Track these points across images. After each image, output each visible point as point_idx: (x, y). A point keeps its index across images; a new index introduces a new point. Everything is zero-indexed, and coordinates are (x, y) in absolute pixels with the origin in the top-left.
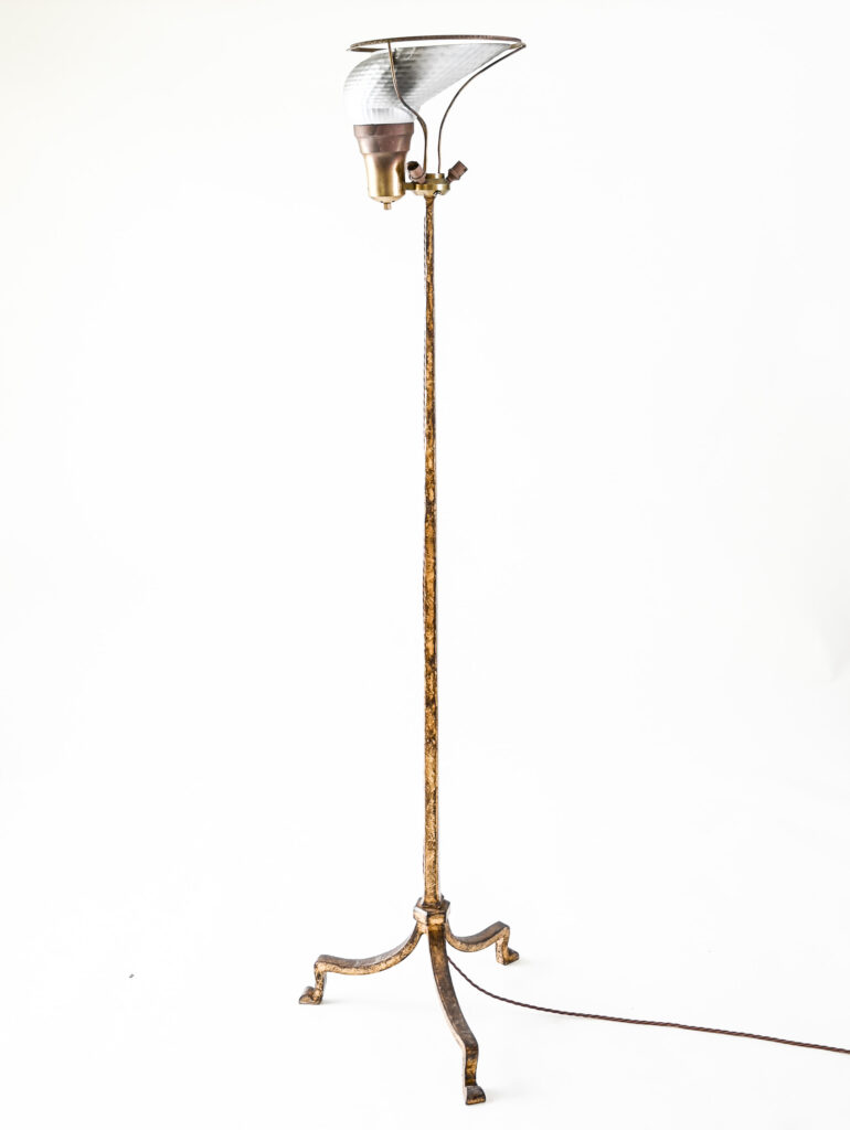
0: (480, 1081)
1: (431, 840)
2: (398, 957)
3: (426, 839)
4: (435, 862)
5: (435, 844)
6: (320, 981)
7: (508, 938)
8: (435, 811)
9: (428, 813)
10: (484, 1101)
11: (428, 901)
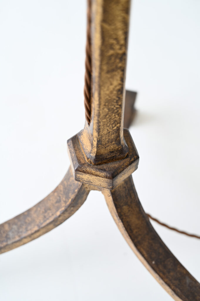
11: (104, 151)
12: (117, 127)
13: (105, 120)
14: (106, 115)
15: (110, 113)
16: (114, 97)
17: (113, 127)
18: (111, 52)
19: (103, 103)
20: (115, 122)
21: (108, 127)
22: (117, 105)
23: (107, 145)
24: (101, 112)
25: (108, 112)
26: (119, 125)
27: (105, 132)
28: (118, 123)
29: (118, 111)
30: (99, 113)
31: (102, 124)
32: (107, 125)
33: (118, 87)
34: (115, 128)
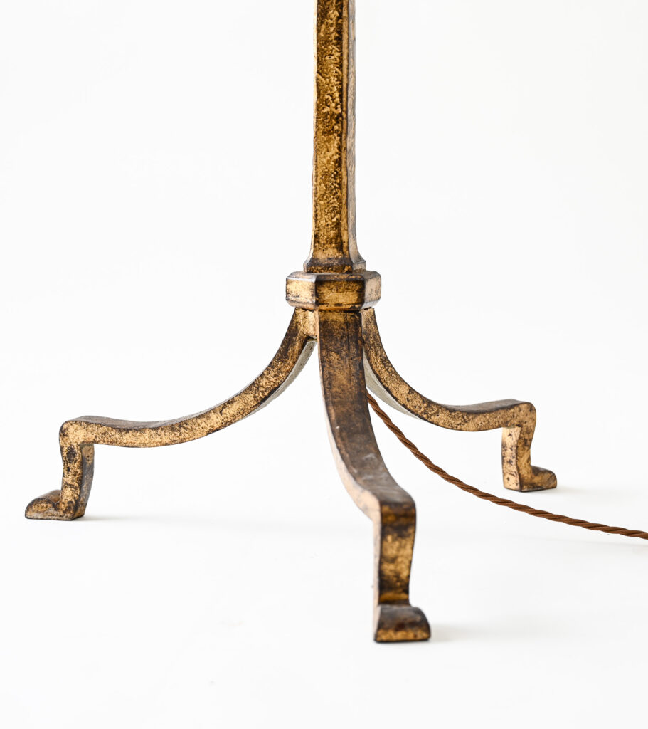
0: (417, 598)
1: (331, 108)
2: (250, 397)
3: (318, 109)
4: (339, 163)
5: (339, 118)
6: (75, 466)
7: (530, 432)
8: (339, 39)
9: (323, 43)
10: (425, 640)
11: (322, 256)
12: (337, 219)
13: (322, 202)
14: (324, 195)
15: (327, 192)
16: (332, 170)
17: (332, 218)
18: (327, 109)
19: (320, 176)
20: (333, 210)
21: (326, 215)
22: (336, 182)
23: (325, 246)
24: (318, 187)
25: (326, 190)
26: (338, 216)
27: (323, 223)
28: (337, 213)
29: (337, 193)
30: (316, 188)
31: (318, 207)
32: (325, 211)
33: (336, 157)
34: (334, 220)
